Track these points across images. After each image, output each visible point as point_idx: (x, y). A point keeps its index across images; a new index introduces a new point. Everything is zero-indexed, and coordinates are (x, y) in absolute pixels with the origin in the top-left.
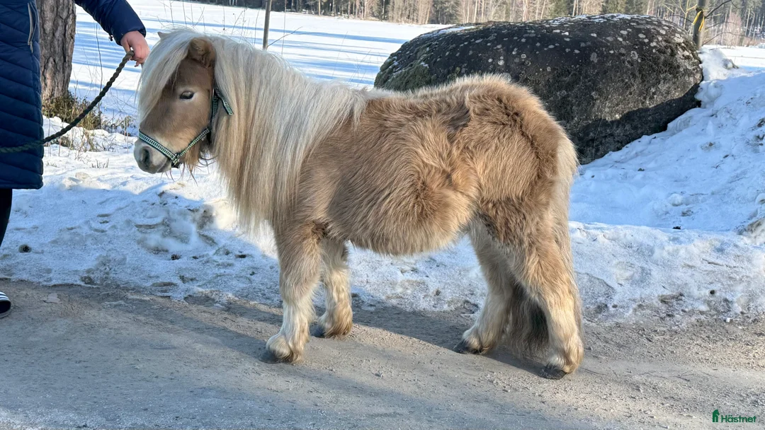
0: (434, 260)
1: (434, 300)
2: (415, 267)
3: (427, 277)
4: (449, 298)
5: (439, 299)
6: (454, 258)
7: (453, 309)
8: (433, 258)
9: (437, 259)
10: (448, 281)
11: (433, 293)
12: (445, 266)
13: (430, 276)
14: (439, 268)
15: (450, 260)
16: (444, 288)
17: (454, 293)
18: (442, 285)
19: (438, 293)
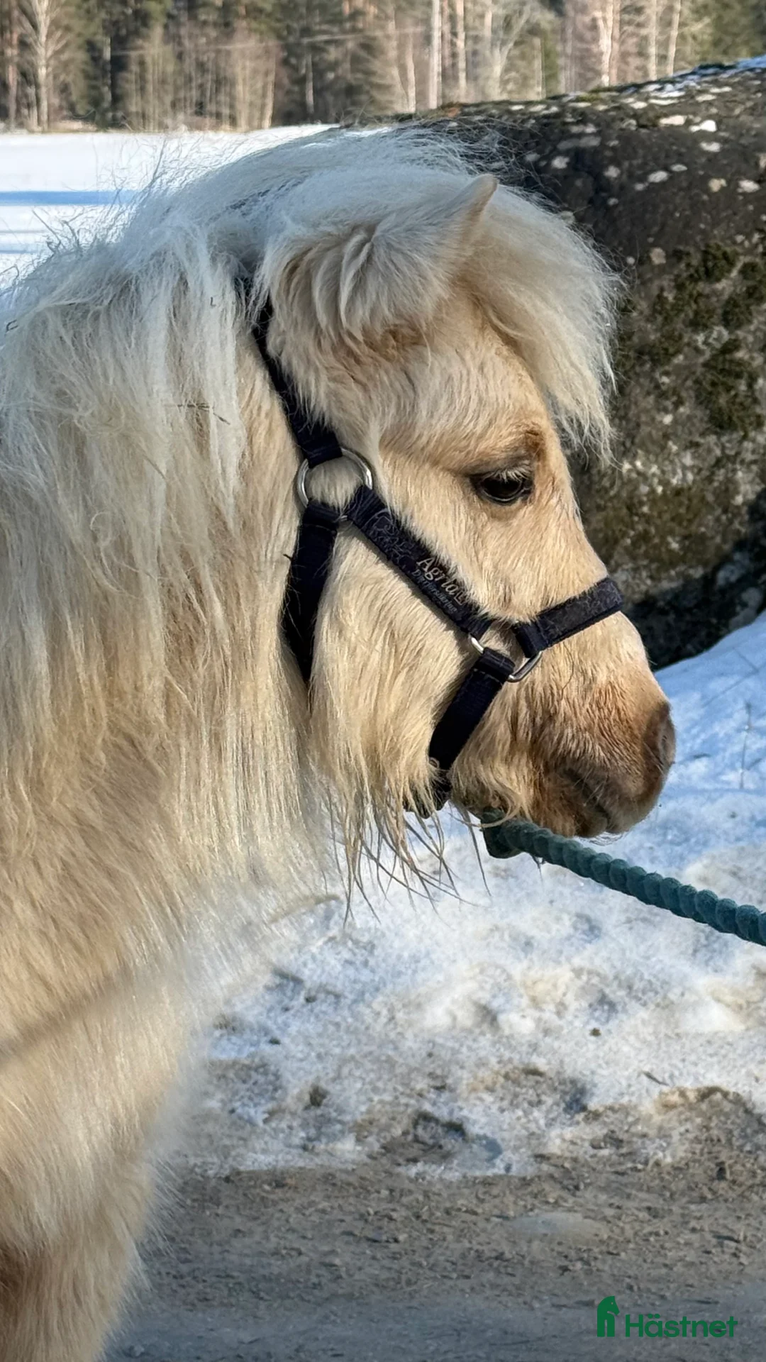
0: (298, 981)
1: (305, 1125)
2: (227, 1011)
3: (275, 1042)
4: (358, 1109)
5: (326, 1120)
6: (366, 964)
7: (377, 1147)
8: (293, 969)
9: (306, 974)
10: (352, 1051)
11: (299, 1098)
12: (337, 996)
13: (285, 1040)
14: (320, 1007)
15: (351, 972)
16: (338, 1078)
17: (375, 1090)
18: (331, 1065)
19: (317, 1097)
